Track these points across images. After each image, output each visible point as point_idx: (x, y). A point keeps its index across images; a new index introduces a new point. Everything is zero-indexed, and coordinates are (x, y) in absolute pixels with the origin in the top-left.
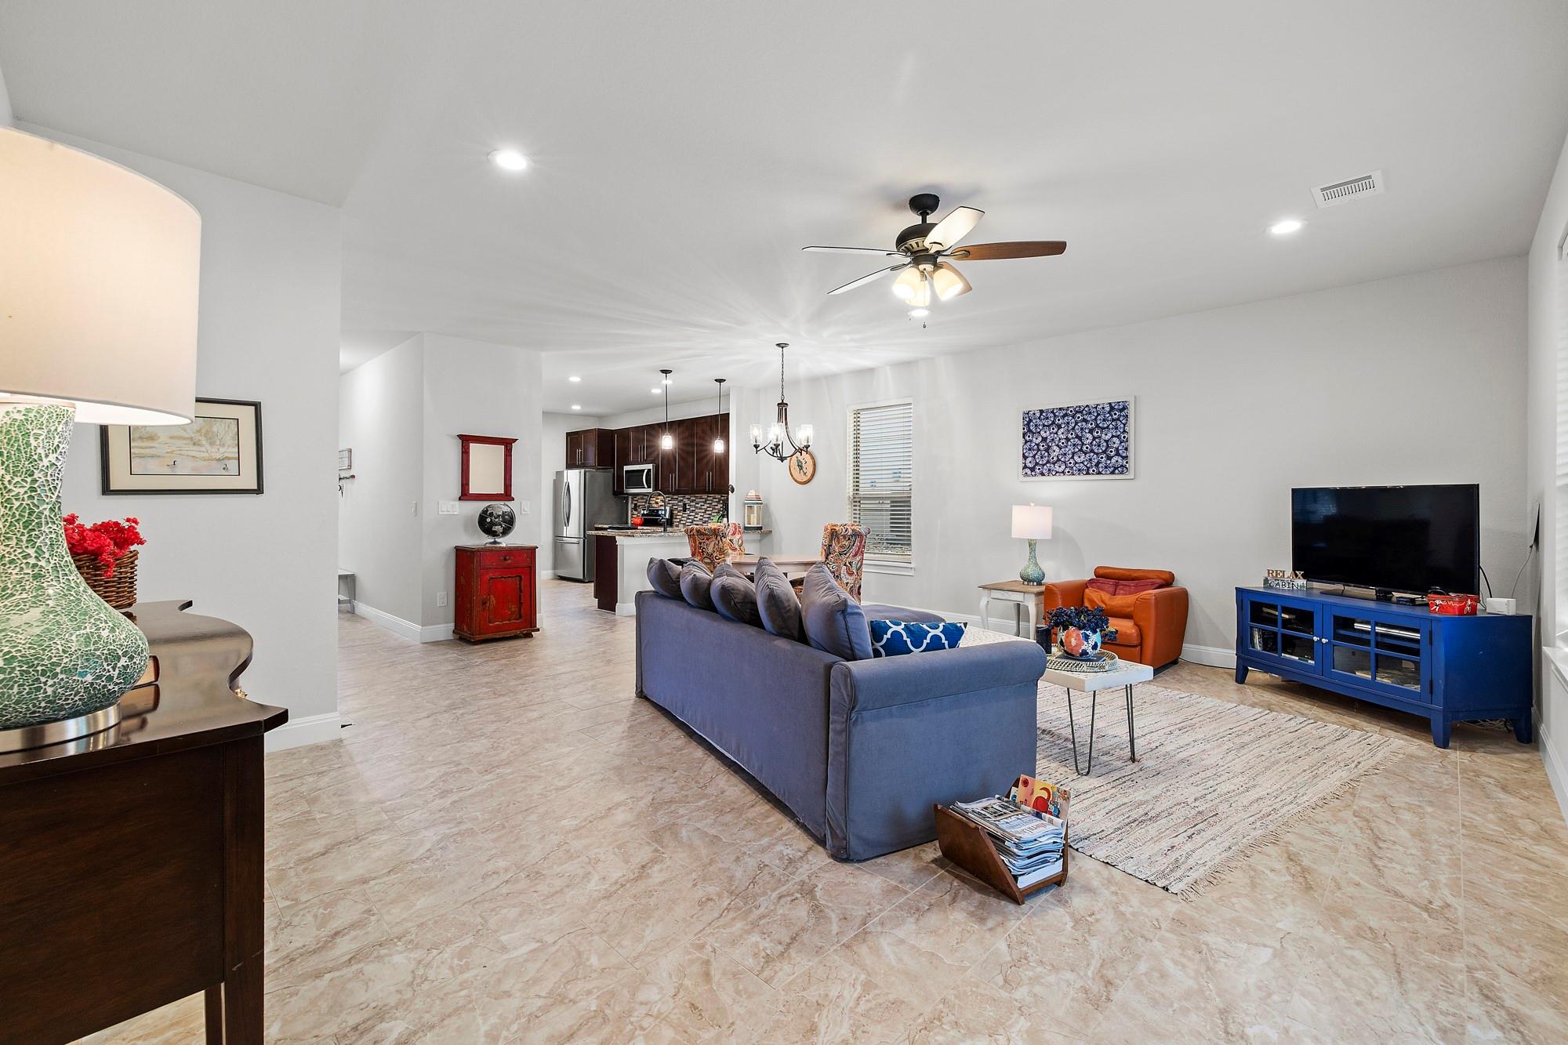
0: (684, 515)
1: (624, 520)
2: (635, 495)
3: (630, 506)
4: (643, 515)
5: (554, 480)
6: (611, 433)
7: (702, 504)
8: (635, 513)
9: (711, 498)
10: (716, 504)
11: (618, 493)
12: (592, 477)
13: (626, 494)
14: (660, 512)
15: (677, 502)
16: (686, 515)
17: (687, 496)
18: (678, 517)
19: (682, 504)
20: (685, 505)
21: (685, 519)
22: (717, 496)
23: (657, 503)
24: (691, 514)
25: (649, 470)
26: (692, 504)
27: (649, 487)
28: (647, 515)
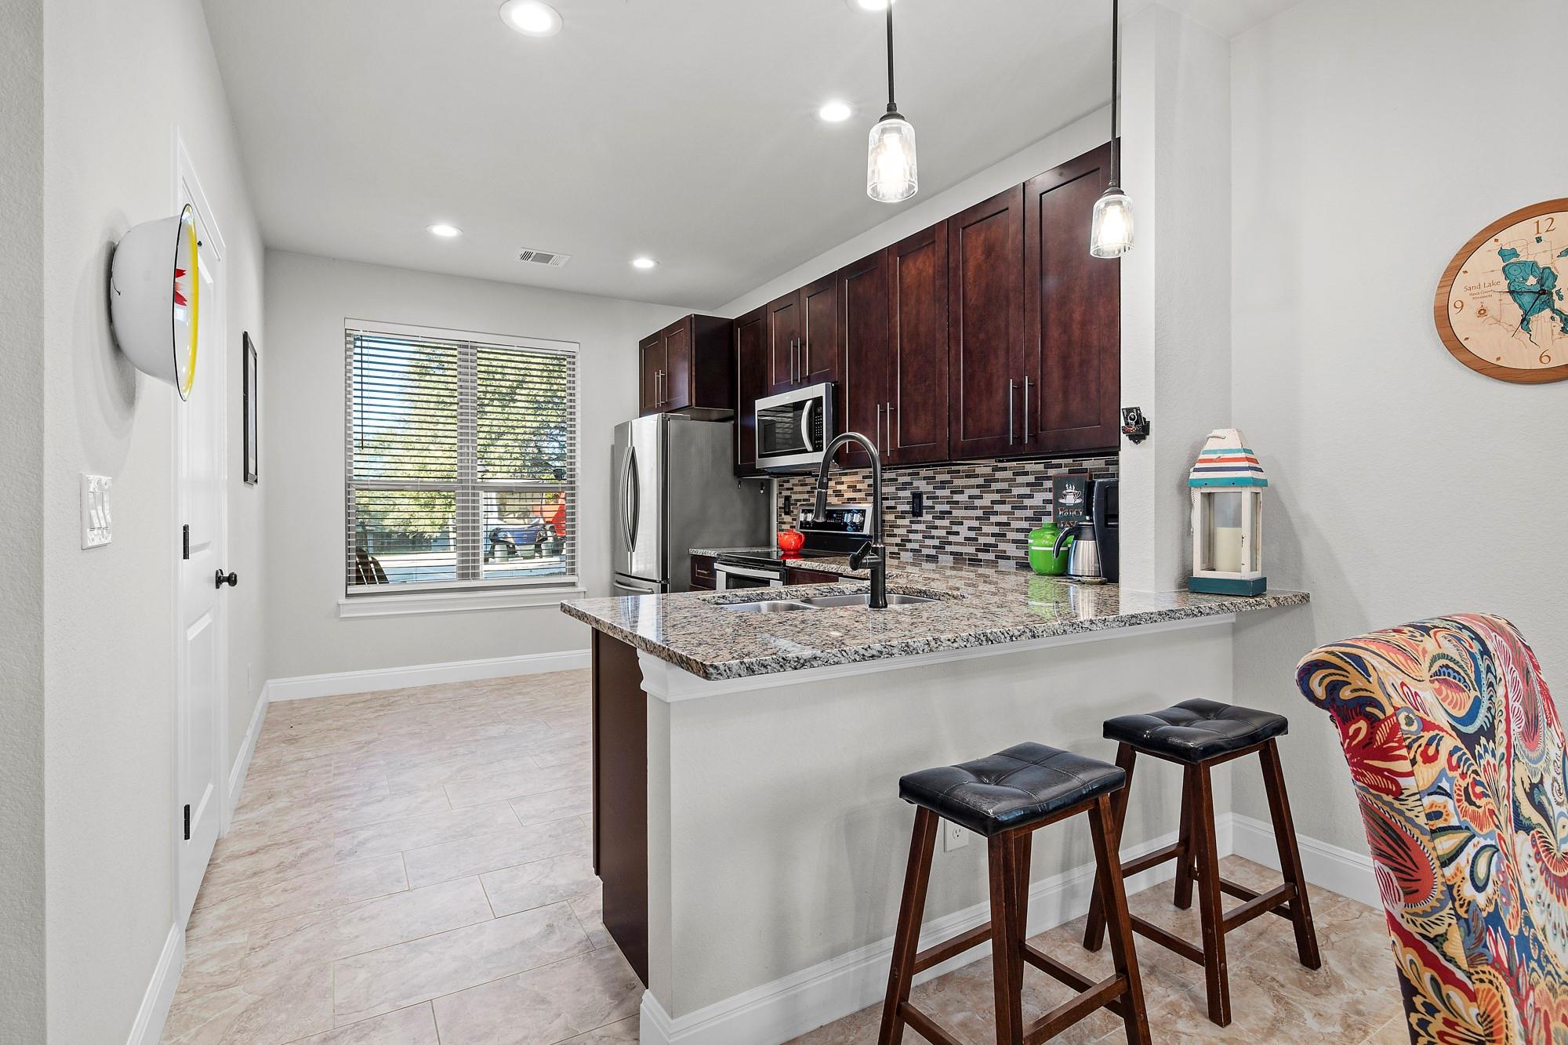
0: (915, 527)
1: (762, 535)
2: (785, 473)
3: (776, 503)
4: (804, 524)
5: (613, 447)
6: (729, 327)
7: (976, 492)
8: (787, 518)
9: (1009, 474)
10: (1027, 491)
11: (744, 469)
12: (683, 432)
13: (762, 472)
14: (847, 518)
15: (899, 487)
16: (922, 527)
17: (924, 472)
18: (896, 531)
19: (907, 494)
20: (917, 496)
21: (919, 536)
22: (1030, 466)
23: (838, 494)
24: (938, 523)
25: (817, 402)
26: (939, 493)
27: (817, 448)
28: (816, 525)
